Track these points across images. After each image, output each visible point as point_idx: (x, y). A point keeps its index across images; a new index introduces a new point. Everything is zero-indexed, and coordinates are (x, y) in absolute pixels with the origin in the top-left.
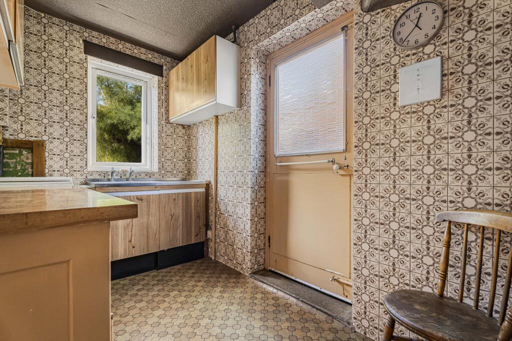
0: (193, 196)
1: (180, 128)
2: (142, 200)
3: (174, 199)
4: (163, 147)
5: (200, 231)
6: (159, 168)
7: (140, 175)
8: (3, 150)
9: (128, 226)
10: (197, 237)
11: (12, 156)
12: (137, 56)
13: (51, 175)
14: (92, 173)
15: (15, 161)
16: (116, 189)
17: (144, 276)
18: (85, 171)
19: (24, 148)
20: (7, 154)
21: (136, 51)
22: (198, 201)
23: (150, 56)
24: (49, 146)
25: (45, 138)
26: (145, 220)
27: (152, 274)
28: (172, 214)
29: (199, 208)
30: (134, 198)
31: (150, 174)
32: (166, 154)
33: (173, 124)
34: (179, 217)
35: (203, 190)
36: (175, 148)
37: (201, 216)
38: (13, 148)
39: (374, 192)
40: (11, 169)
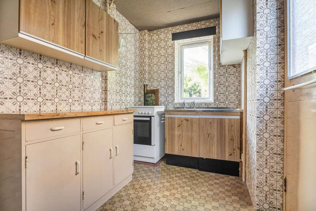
0: (227, 121)
1: (232, 68)
2: (188, 121)
3: (211, 123)
4: (217, 85)
5: (234, 152)
6: (215, 100)
7: (201, 105)
8: (146, 94)
9: (180, 135)
10: (230, 156)
11: (149, 97)
12: (200, 28)
13: (161, 105)
14: (176, 104)
15: (150, 99)
16: (174, 113)
18: (173, 103)
19: (153, 93)
20: (148, 96)
21: (199, 25)
22: (232, 126)
23: (208, 24)
24: (160, 91)
25: (159, 87)
26: (190, 134)
28: (209, 134)
29: (233, 132)
30: (183, 119)
31: (208, 104)
32: (219, 89)
33: (225, 66)
34: (214, 136)
35: (238, 117)
36: (227, 84)
37: (235, 140)
38: (150, 93)
40: (149, 103)
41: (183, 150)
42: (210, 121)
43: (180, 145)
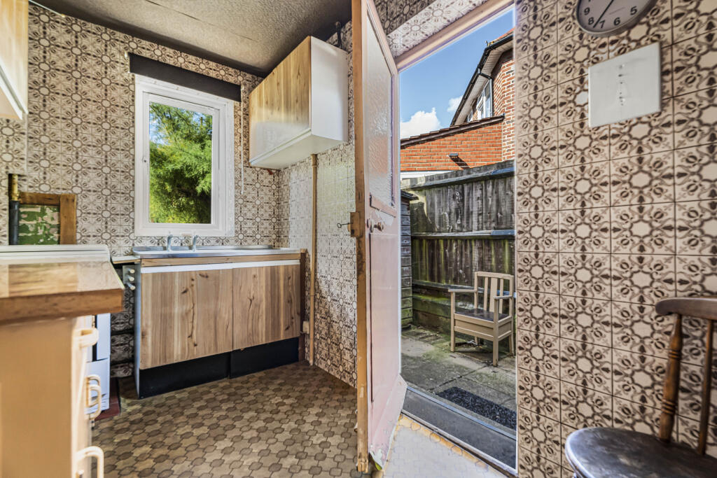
0: (282, 271)
1: (266, 173)
2: (207, 277)
3: (255, 276)
4: (241, 201)
5: (292, 323)
6: (236, 232)
7: (208, 241)
8: (19, 207)
9: (187, 314)
10: (287, 331)
11: (32, 216)
12: (204, 73)
13: (85, 242)
14: (141, 239)
15: (35, 222)
17: (211, 387)
18: (132, 236)
19: (47, 205)
20: (24, 213)
21: (202, 66)
22: (289, 278)
23: (222, 72)
24: (82, 202)
25: (77, 190)
26: (212, 306)
27: (221, 385)
28: (252, 297)
29: (290, 288)
30: (196, 275)
31: (223, 240)
32: (245, 210)
33: (255, 167)
34: (261, 301)
35: (297, 262)
36: (258, 202)
37: (293, 301)
38: (32, 204)
39: (550, 265)
40: (30, 235)
41: (195, 345)
42: (254, 273)
43: (187, 336)
